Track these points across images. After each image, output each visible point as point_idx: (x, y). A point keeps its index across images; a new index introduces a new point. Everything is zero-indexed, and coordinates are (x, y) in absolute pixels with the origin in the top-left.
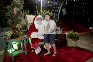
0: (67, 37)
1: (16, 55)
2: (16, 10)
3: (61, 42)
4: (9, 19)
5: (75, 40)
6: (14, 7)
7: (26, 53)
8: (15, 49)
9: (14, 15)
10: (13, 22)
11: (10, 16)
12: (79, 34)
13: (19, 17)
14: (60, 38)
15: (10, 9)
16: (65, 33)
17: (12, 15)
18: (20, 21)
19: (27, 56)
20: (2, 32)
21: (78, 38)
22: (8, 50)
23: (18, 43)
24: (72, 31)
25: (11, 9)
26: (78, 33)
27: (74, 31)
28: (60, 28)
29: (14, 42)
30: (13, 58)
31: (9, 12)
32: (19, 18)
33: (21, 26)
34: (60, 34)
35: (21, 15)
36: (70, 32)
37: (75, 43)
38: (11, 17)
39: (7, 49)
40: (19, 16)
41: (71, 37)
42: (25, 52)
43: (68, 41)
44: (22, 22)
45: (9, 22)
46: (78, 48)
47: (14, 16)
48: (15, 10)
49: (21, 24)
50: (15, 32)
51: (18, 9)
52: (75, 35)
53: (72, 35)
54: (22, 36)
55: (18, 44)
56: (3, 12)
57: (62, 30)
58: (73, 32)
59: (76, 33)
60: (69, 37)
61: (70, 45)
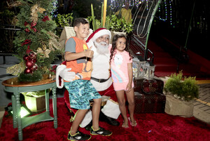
0: (165, 89)
1: (31, 125)
2: (36, 11)
3: (150, 102)
4: (18, 33)
5: (186, 99)
6: (31, 4)
7: (55, 123)
8: (29, 110)
9: (31, 23)
10: (28, 42)
11: (21, 27)
12: (198, 82)
13: (43, 31)
14: (146, 89)
15: (22, 9)
16: (162, 79)
17: (26, 23)
18: (47, 39)
19: (56, 130)
20: (5, 66)
21: (195, 94)
22: (12, 112)
23: (37, 96)
24: (180, 75)
25: (25, 9)
26: (197, 79)
27: (186, 75)
28: (148, 65)
29: (28, 94)
30: (20, 133)
31: (19, 16)
32: (42, 33)
33: (48, 52)
34: (147, 79)
35: (50, 25)
36: (175, 75)
37: (186, 106)
38: (22, 29)
39: (9, 108)
40: (44, 27)
41: (177, 89)
42: (52, 119)
43: (167, 99)
44: (51, 43)
45: (18, 41)
46: (193, 121)
47: (33, 28)
48: (33, 11)
49: (48, 48)
50: (30, 67)
51: (42, 10)
52: (189, 84)
53: (179, 84)
54: (49, 78)
55: (37, 99)
56: (8, 16)
57: (153, 70)
58: (183, 76)
59: (192, 80)
60: (170, 90)
61: (171, 110)
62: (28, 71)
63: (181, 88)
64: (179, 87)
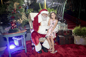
0: (73, 33)
1: (16, 51)
3: (67, 39)
5: (83, 37)
6: (14, 2)
7: (26, 50)
11: (10, 11)
14: (65, 34)
17: (12, 10)
28: (64, 24)
36: (77, 27)
43: (75, 37)
45: (9, 17)
47: (15, 11)
48: (15, 5)
51: (18, 4)
52: (84, 30)
57: (67, 26)
58: (81, 27)
60: (75, 33)
61: (77, 42)
62: (12, 28)
63: (81, 32)
64: (79, 32)
